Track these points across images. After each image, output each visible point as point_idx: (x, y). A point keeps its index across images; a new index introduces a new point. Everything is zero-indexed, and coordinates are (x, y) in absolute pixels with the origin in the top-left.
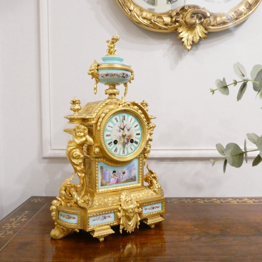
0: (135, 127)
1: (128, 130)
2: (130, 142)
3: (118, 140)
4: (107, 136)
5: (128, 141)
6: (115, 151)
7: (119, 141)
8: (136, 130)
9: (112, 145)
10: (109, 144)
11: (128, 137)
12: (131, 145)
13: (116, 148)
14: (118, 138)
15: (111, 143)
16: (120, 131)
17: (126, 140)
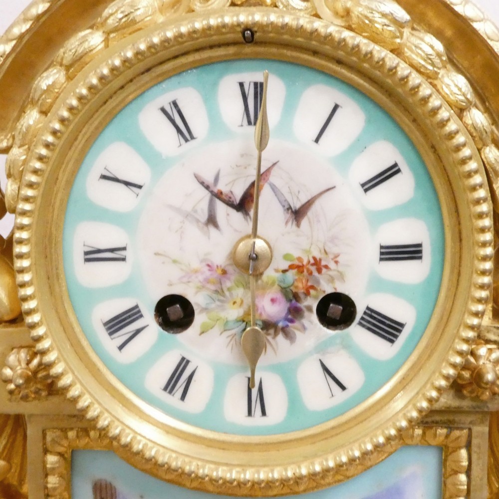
0: (370, 185)
1: (298, 214)
2: (314, 317)
3: (196, 299)
4: (93, 256)
5: (295, 313)
6: (170, 387)
7: (205, 310)
8: (377, 218)
9: (138, 332)
10: (115, 324)
11: (291, 275)
12: (322, 347)
13: (183, 363)
14: (201, 278)
15: (132, 315)
16: (212, 220)
17: (279, 295)
